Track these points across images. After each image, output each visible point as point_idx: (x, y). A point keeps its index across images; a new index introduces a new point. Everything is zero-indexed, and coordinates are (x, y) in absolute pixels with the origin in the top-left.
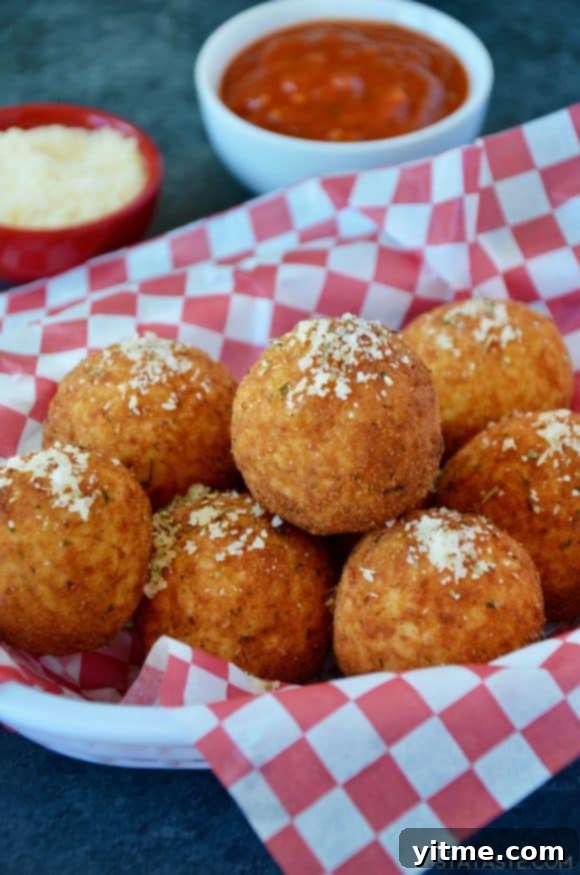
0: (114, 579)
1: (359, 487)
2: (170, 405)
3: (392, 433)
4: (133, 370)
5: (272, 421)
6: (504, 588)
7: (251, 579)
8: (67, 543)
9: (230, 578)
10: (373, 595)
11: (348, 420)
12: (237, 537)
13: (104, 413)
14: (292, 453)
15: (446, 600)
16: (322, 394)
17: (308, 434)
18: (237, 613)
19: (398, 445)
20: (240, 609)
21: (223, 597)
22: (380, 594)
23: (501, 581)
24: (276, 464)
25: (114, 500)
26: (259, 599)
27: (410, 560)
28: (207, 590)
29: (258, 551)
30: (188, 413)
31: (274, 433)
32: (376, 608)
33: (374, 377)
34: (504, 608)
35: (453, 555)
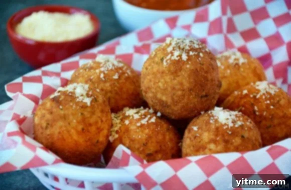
0: (99, 130)
1: (191, 94)
2: (116, 77)
3: (203, 74)
4: (101, 65)
5: (158, 71)
6: (247, 132)
7: (151, 132)
8: (82, 114)
9: (142, 132)
10: (198, 135)
11: (187, 68)
12: (144, 118)
13: (91, 80)
14: (166, 82)
15: (226, 134)
16: (177, 59)
17: (172, 74)
18: (145, 145)
19: (206, 79)
20: (147, 143)
21: (140, 139)
22: (201, 135)
23: (246, 129)
24: (159, 87)
25: (98, 101)
26: (154, 140)
27: (211, 121)
28: (134, 136)
29: (152, 123)
30: (122, 80)
31: (159, 75)
32: (199, 140)
33: (196, 53)
34: (248, 138)
35: (228, 119)
